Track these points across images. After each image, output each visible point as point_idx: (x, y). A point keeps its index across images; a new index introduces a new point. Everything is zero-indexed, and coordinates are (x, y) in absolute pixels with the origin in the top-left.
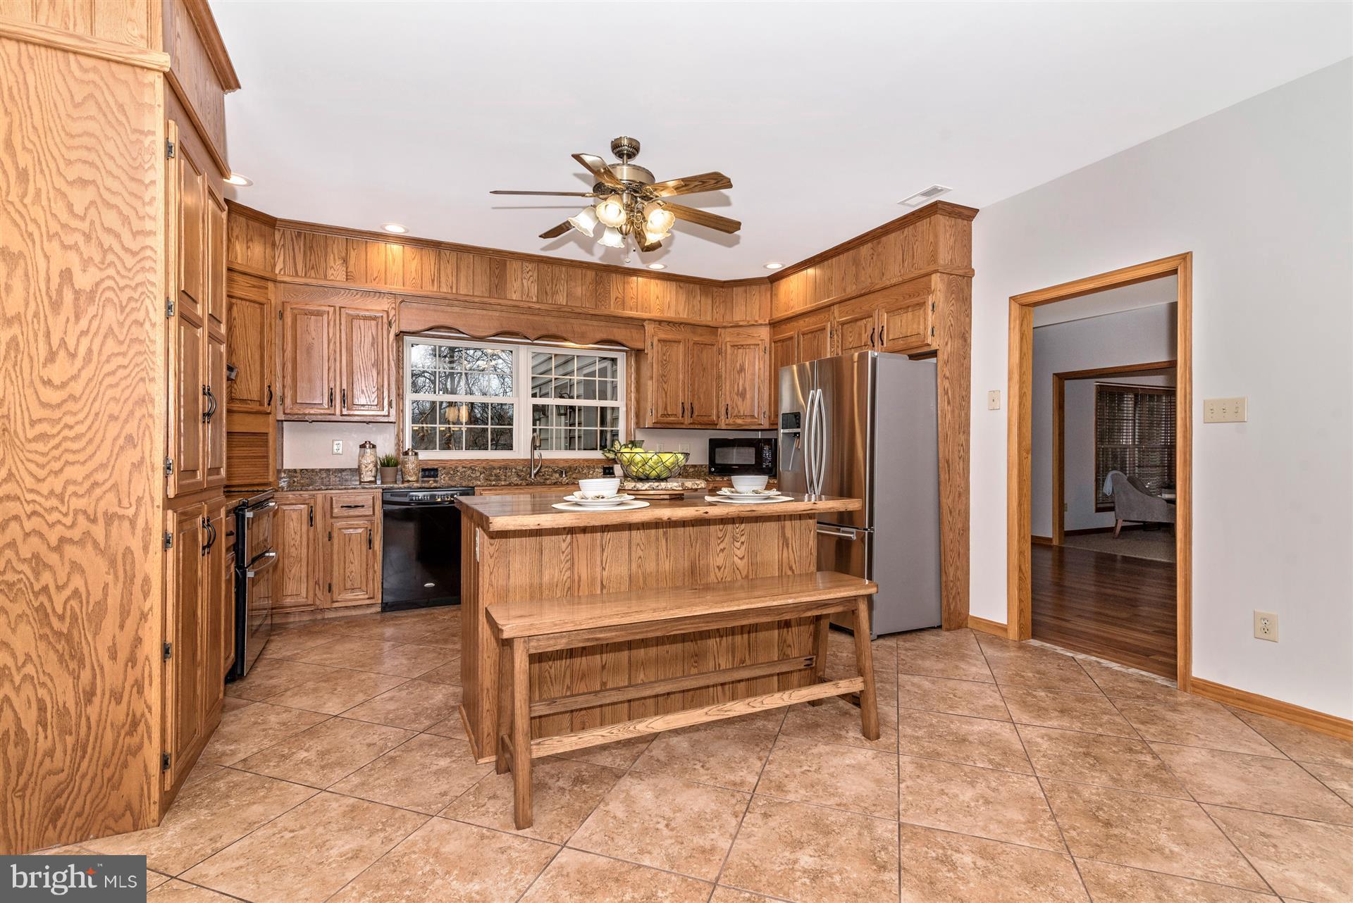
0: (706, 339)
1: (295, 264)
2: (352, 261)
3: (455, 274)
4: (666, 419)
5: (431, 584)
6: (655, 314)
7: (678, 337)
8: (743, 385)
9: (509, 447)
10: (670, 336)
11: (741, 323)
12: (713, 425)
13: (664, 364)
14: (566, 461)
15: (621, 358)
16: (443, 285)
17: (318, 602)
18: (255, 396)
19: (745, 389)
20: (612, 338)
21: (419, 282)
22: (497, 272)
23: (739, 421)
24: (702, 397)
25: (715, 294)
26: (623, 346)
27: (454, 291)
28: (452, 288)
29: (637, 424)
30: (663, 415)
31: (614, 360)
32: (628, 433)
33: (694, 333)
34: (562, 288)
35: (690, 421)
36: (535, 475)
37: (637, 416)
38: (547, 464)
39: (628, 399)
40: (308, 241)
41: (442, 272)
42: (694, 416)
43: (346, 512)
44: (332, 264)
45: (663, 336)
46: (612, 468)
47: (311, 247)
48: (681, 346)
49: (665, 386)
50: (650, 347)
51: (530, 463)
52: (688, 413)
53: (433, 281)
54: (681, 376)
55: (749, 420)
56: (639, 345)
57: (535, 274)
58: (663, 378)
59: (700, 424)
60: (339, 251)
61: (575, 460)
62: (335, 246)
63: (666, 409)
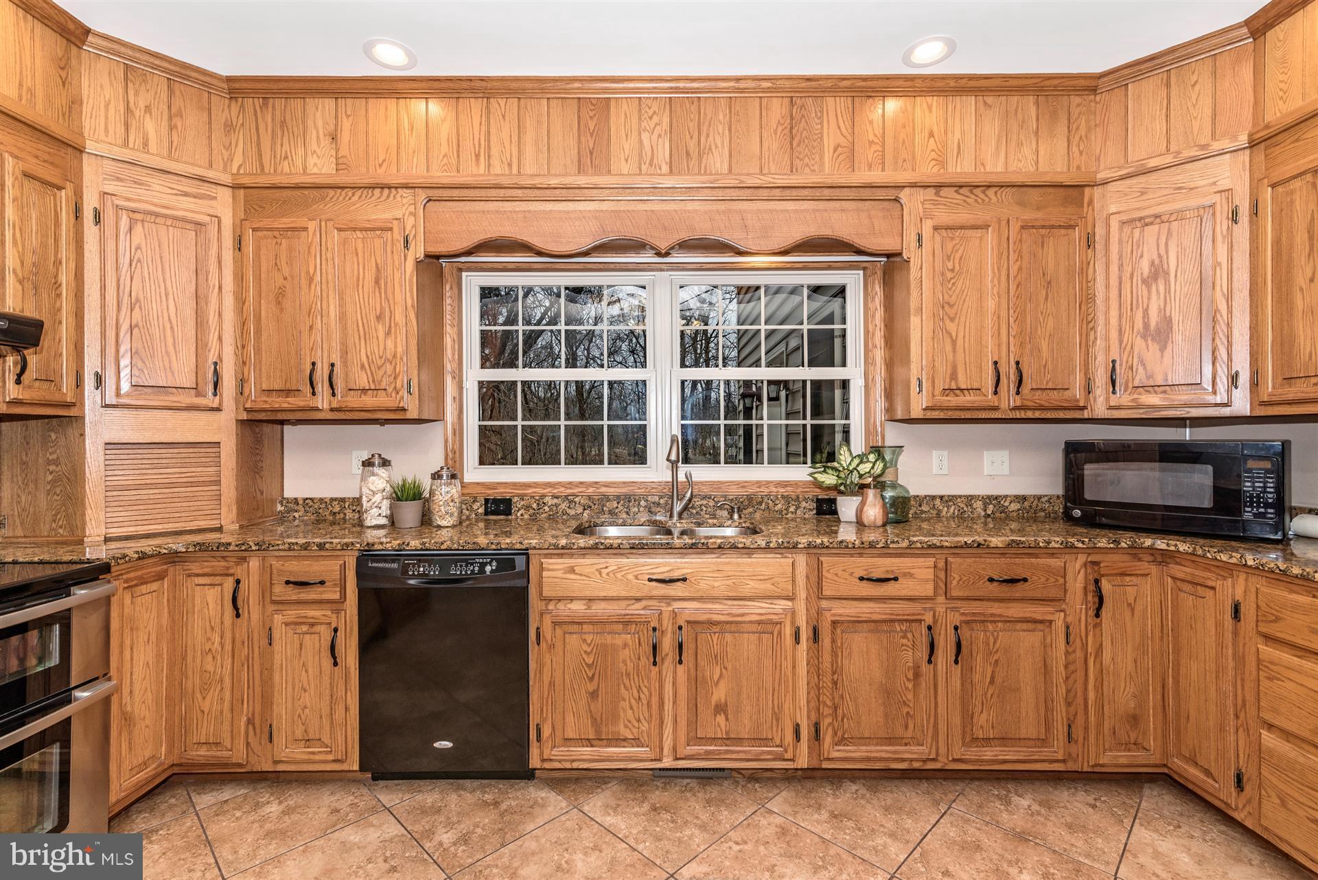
0: (1056, 214)
1: (260, 155)
2: (345, 137)
3: (515, 138)
4: (953, 400)
5: (447, 744)
6: (927, 171)
7: (981, 216)
8: (1162, 311)
9: (639, 458)
10: (963, 217)
11: (1153, 163)
12: (1073, 414)
13: (947, 278)
14: (742, 484)
15: (853, 281)
16: (495, 162)
17: (253, 759)
18: (188, 381)
19: (1168, 321)
20: (826, 232)
21: (454, 162)
22: (592, 125)
23: (1153, 399)
24: (1044, 345)
25: (1075, 112)
26: (859, 252)
27: (515, 171)
28: (510, 165)
29: (890, 410)
30: (947, 391)
31: (841, 292)
32: (869, 431)
33: (1021, 204)
34: (719, 141)
35: (1015, 401)
36: (680, 515)
37: (889, 395)
38: (706, 490)
39: (869, 361)
40: (278, 112)
41: (493, 139)
42: (1025, 390)
43: (294, 594)
44: (315, 147)
45: (944, 217)
46: (833, 501)
47: (283, 123)
48: (990, 237)
49: (952, 327)
50: (914, 244)
51: (674, 490)
52: (1008, 383)
53: (477, 156)
54: (991, 304)
55: (1183, 397)
56: (890, 244)
57: (666, 120)
58: (945, 310)
59: (1042, 408)
60: (326, 123)
61: (759, 484)
62: (319, 114)
63: (954, 376)
